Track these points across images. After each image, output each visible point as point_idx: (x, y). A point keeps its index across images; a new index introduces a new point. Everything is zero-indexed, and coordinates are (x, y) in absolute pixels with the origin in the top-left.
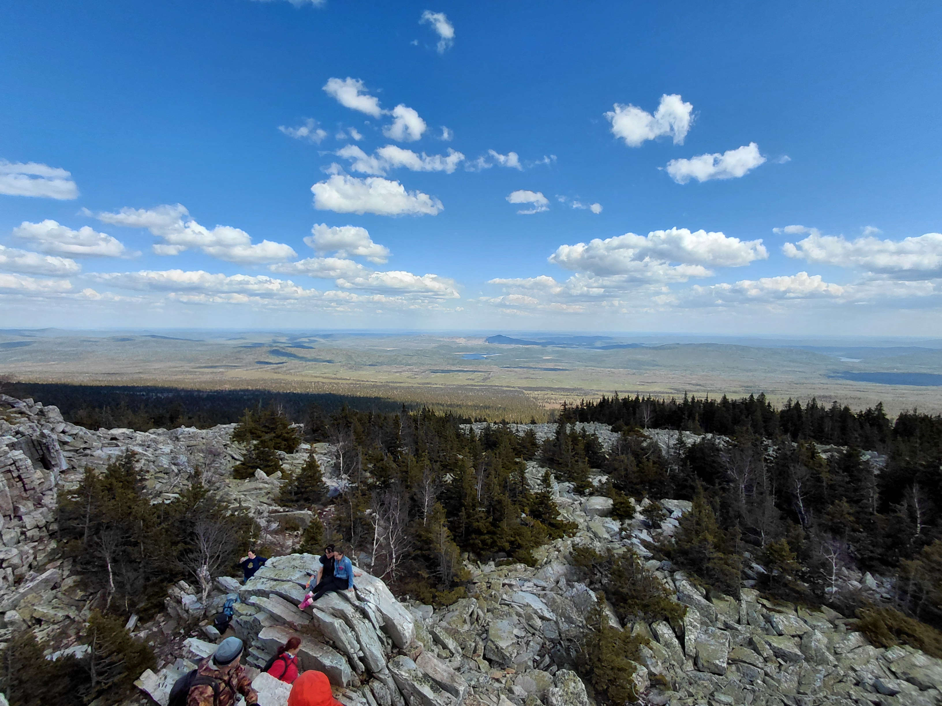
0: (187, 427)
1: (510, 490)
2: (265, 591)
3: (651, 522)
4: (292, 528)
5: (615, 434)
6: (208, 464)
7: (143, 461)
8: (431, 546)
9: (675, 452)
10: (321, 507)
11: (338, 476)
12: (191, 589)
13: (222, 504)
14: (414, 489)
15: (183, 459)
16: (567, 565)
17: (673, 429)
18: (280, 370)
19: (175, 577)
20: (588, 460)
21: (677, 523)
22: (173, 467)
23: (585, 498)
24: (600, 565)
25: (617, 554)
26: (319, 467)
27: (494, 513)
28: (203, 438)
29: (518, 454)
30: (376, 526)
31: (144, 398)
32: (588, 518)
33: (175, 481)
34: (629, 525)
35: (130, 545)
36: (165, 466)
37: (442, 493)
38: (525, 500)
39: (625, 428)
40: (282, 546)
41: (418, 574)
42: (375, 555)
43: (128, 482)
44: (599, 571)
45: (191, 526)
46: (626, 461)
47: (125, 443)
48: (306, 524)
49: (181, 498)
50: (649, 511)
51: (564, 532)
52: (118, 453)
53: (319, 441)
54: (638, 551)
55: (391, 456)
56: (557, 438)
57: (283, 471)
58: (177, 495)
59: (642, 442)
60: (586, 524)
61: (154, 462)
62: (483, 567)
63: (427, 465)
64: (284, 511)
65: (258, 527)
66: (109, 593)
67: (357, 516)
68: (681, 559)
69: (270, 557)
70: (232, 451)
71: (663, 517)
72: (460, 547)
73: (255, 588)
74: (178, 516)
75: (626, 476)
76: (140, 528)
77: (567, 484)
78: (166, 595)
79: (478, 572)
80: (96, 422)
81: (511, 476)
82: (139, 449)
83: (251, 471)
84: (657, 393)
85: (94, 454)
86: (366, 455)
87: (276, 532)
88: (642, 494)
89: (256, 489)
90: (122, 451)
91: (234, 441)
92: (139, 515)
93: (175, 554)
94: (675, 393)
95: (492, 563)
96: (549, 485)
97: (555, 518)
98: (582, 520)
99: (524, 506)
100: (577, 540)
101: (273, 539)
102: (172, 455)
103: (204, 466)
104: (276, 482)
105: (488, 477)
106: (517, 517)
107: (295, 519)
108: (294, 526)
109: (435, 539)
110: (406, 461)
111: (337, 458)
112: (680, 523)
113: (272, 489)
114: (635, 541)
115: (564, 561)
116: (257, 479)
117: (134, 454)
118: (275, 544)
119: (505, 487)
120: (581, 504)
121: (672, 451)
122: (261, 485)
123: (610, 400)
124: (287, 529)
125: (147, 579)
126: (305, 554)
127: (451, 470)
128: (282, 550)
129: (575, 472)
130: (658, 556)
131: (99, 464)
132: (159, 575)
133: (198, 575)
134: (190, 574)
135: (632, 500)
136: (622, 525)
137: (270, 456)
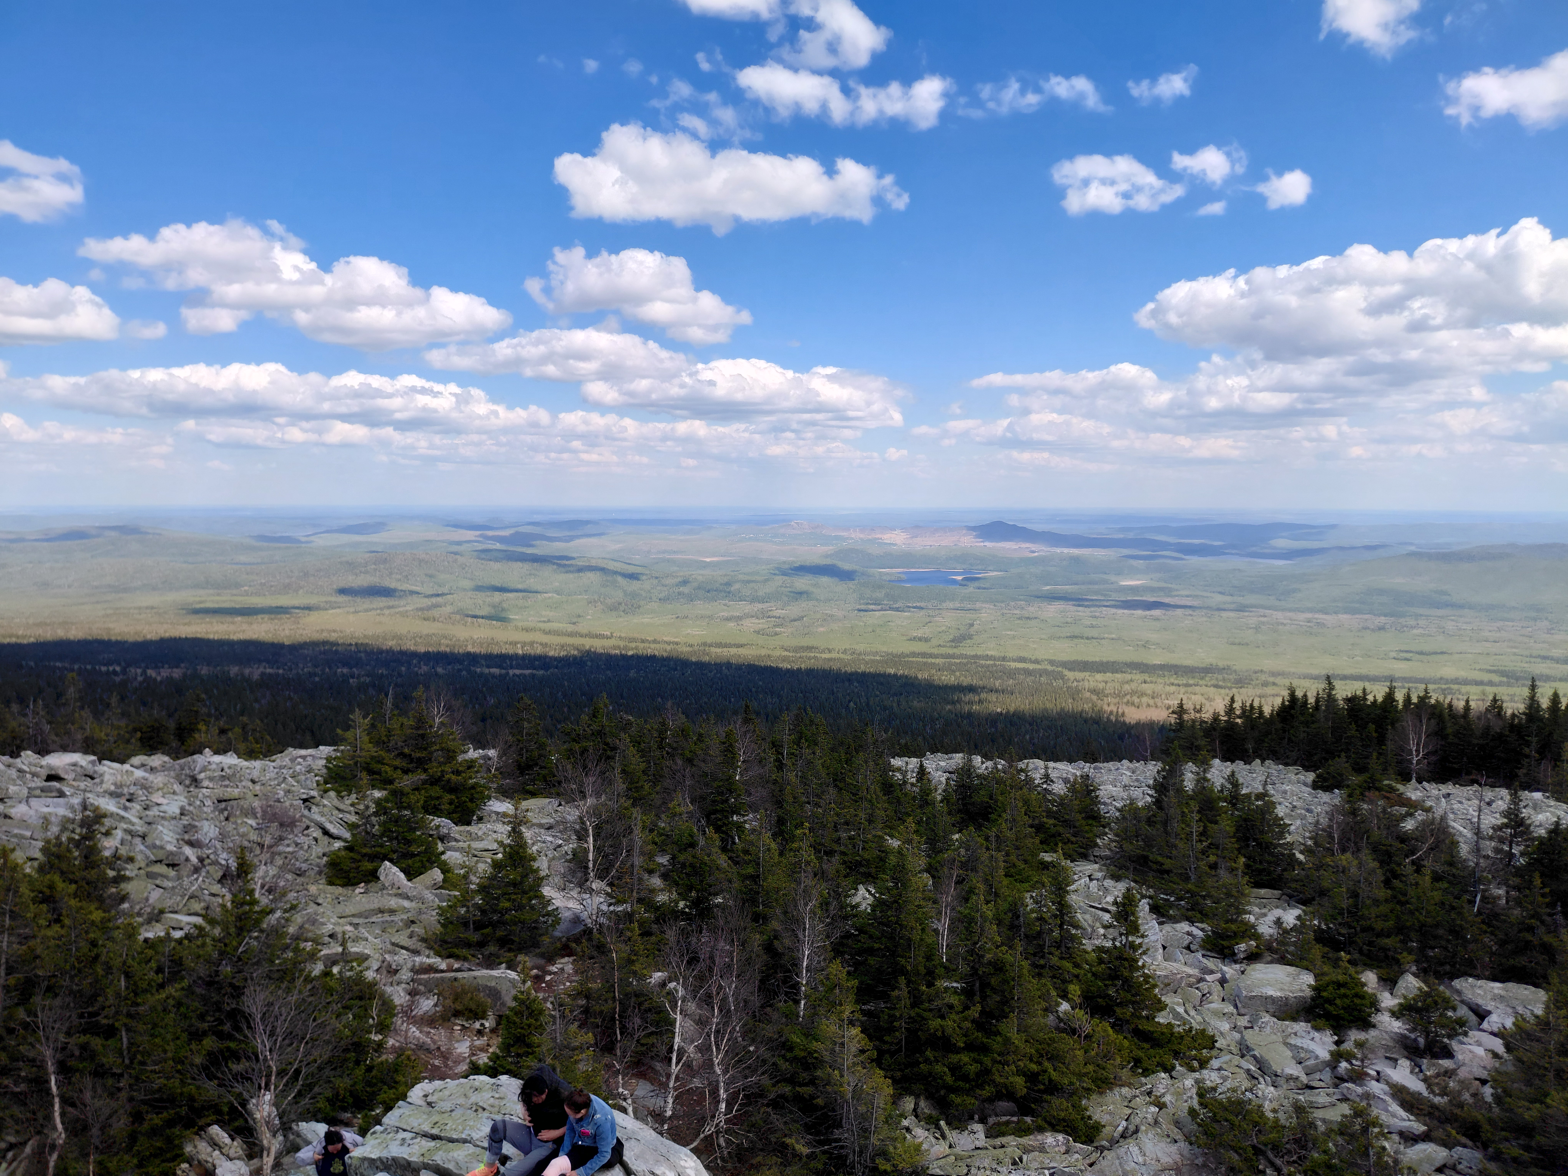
0: (217, 752)
1: (1026, 936)
2: (409, 1163)
3: (1421, 1041)
4: (471, 1011)
5: (1325, 797)
6: (270, 847)
7: (119, 834)
8: (819, 1073)
9: (1497, 850)
10: (541, 962)
11: (582, 884)
12: (236, 1147)
13: (302, 945)
14: (775, 925)
15: (208, 830)
16: (1183, 1145)
17: (1493, 786)
18: (436, 613)
19: (200, 1117)
20: (1247, 866)
21: (1498, 1045)
22: (188, 851)
23: (1237, 966)
24: (1275, 1148)
25: (1324, 1121)
26: (534, 860)
27: (984, 998)
28: (253, 782)
29: (1049, 841)
30: (679, 1017)
31: (117, 679)
32: (1243, 1022)
33: (194, 883)
34: (1360, 1045)
35: (98, 1035)
36: (171, 848)
37: (847, 936)
38: (1068, 965)
39: (1355, 779)
40: (445, 1056)
41: (785, 1146)
42: (675, 1088)
43: (88, 884)
44: (1272, 1165)
45: (233, 997)
46: (1353, 870)
47: (77, 788)
48: (503, 1004)
49: (208, 928)
50: (1418, 1011)
51: (1176, 1054)
52: (62, 811)
53: (533, 794)
54: (1384, 1117)
55: (716, 836)
56: (1158, 802)
57: (445, 869)
58: (198, 920)
59: (1403, 818)
60: (1237, 1036)
61: (143, 837)
62: (953, 1135)
63: (808, 863)
64: (450, 969)
65: (387, 1007)
66: (53, 1147)
67: (629, 989)
68: (1513, 1149)
69: (417, 1080)
70: (323, 814)
71: (1458, 1028)
72: (895, 1082)
73: (385, 1154)
74: (202, 970)
75: (1354, 912)
76: (118, 995)
77: (1185, 926)
78: (179, 1157)
79: (941, 1148)
80: (14, 738)
81: (1029, 901)
82: (109, 805)
83: (368, 866)
84: (1447, 682)
85: (13, 812)
86: (651, 831)
87: (429, 1021)
88: (1398, 962)
89: (381, 911)
90: (72, 808)
91: (326, 791)
92: (117, 962)
93: (198, 1060)
94: (1500, 684)
95: (978, 1127)
96: (1134, 928)
97: (1150, 1018)
98: (1225, 1026)
99: (1064, 981)
100: (1211, 1077)
101: (423, 1038)
102: (185, 821)
103: (258, 851)
104: (429, 895)
105: (967, 900)
106: (1046, 1010)
107: (477, 989)
108: (473, 1007)
109: (827, 1056)
110: (752, 849)
111: (580, 839)
112: (1508, 1048)
113: (420, 912)
114: (1376, 1088)
115: (1176, 1134)
116: (384, 888)
117: (99, 816)
118: (428, 1051)
119: (1014, 927)
120: (1223, 981)
121: (1488, 847)
122: (393, 903)
123: (1311, 700)
124: (457, 1014)
125: (137, 1117)
126: (504, 1078)
127: (868, 878)
128: (446, 1066)
129: (1209, 896)
130: (1439, 1133)
131: (23, 837)
132: (166, 1108)
133: (250, 1114)
134: (233, 1109)
135: (1370, 978)
136: (1338, 1043)
137: (415, 830)
